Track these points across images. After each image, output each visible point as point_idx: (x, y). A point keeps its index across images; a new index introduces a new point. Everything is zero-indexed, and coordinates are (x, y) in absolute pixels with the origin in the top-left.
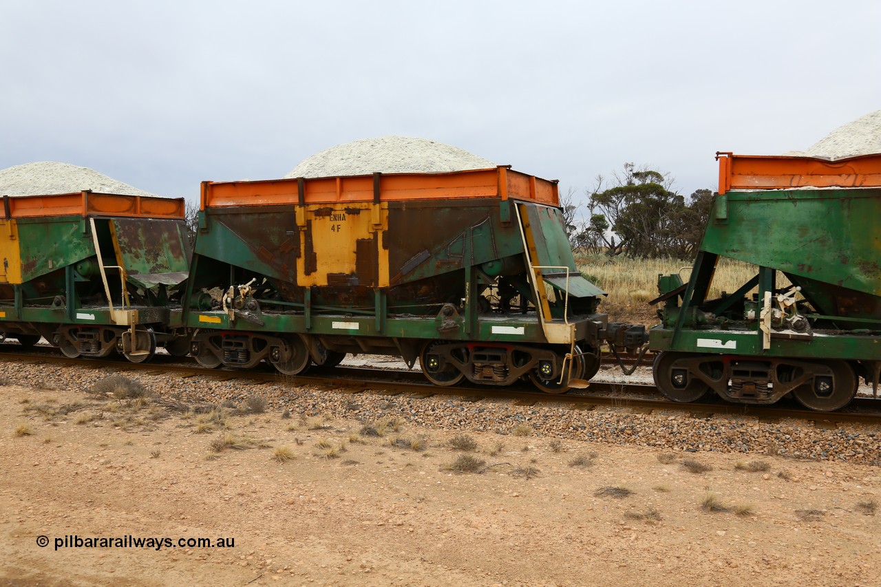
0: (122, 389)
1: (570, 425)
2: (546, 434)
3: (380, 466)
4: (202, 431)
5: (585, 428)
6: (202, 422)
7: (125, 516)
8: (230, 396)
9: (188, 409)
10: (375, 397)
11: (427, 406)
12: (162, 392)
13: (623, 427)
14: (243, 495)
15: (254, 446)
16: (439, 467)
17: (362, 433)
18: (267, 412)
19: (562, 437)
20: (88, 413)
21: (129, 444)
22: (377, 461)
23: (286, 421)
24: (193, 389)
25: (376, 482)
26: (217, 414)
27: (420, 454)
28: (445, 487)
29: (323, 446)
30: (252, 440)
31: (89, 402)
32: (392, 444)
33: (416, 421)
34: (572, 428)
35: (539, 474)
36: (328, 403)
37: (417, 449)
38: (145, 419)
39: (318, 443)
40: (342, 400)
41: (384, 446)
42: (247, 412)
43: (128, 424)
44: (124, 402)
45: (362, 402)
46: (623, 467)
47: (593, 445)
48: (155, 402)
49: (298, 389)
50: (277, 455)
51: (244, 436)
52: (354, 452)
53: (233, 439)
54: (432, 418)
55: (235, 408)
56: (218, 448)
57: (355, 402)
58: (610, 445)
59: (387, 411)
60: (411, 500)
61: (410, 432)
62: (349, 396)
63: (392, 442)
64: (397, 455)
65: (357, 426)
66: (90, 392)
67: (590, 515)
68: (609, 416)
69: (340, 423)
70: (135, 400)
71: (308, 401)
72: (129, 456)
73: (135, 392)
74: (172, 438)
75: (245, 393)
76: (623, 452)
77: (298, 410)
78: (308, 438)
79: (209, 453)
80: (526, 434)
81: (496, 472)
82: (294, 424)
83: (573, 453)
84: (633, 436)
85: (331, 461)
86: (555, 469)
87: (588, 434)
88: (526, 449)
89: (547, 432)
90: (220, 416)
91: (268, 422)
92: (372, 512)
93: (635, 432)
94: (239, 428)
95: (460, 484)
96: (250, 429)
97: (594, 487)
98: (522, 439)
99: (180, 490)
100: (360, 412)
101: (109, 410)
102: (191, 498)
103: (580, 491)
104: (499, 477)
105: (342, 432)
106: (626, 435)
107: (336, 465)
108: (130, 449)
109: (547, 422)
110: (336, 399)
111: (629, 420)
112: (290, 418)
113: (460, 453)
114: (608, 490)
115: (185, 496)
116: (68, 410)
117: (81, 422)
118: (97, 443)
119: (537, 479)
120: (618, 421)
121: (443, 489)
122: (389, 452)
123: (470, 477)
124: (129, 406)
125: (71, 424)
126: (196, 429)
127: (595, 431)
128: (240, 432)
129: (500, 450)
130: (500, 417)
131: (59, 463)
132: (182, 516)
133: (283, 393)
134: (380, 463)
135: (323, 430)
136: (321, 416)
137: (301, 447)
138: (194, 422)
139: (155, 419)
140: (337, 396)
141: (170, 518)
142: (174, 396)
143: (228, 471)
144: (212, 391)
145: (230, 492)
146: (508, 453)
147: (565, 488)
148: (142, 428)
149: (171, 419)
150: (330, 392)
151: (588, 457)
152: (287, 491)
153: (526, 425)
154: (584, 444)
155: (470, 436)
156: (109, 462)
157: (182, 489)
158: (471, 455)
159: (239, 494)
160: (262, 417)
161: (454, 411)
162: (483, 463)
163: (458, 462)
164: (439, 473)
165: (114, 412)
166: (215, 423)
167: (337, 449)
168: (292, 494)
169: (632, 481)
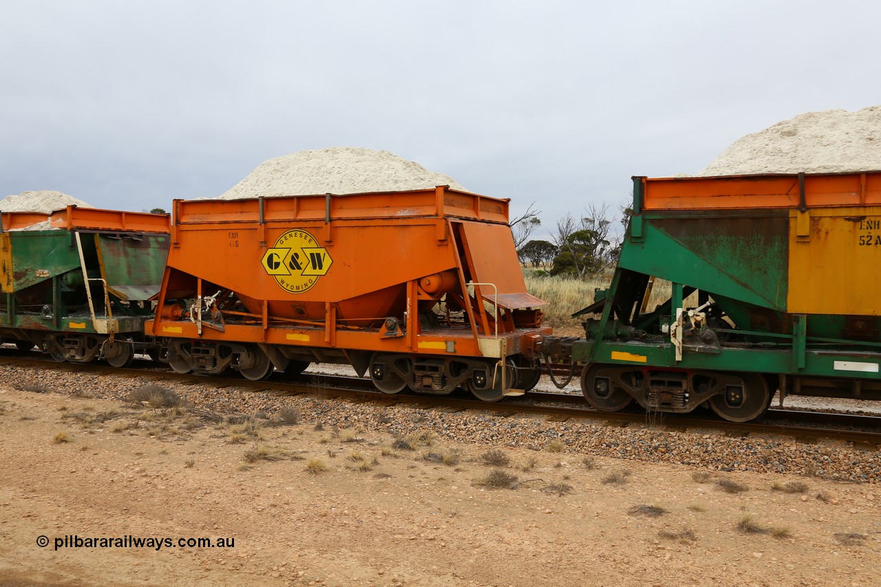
0: (157, 398)
1: (603, 442)
2: (578, 451)
3: (412, 480)
4: (235, 441)
5: (618, 445)
6: (235, 432)
7: (159, 525)
8: (263, 407)
9: (222, 419)
10: (407, 410)
11: (459, 420)
12: (196, 402)
13: (657, 444)
14: (275, 506)
15: (286, 458)
16: (471, 482)
17: (394, 446)
18: (300, 424)
19: (594, 453)
20: (124, 422)
21: (164, 453)
22: (409, 475)
23: (319, 433)
24: (227, 399)
25: (408, 496)
26: (251, 425)
27: (453, 468)
28: (477, 502)
29: (356, 459)
30: (285, 451)
31: (125, 410)
32: (425, 458)
33: (448, 435)
34: (605, 445)
35: (572, 491)
36: (360, 416)
37: (450, 463)
38: (179, 428)
39: (350, 455)
40: (374, 413)
41: (416, 459)
42: (280, 424)
43: (163, 433)
44: (159, 411)
45: (395, 415)
46: (657, 485)
47: (626, 463)
48: (189, 411)
49: (330, 401)
50: (310, 467)
51: (277, 447)
52: (386, 465)
53: (266, 450)
54: (464, 432)
55: (268, 419)
56: (252, 458)
57: (387, 415)
58: (644, 463)
59: (419, 425)
60: (443, 514)
61: (442, 446)
62: (381, 409)
63: (424, 456)
64: (429, 469)
65: (389, 440)
66: (126, 401)
67: (624, 533)
68: (643, 434)
69: (372, 436)
70: (169, 410)
71: (341, 413)
72: (164, 465)
73: (170, 402)
74: (206, 449)
75: (278, 405)
76: (657, 470)
77: (330, 422)
78: (341, 450)
79: (242, 463)
80: (559, 450)
81: (529, 488)
82: (327, 435)
83: (606, 470)
84: (667, 454)
85: (363, 474)
86: (588, 486)
87: (621, 451)
88: (559, 466)
89: (579, 449)
90: (253, 427)
91: (301, 433)
92: (404, 526)
93: (668, 450)
94: (272, 439)
95: (492, 500)
96: (283, 440)
97: (627, 505)
98: (555, 455)
99: (213, 500)
100: (392, 425)
101: (144, 419)
102: (224, 508)
103: (613, 508)
104: (531, 493)
105: (374, 445)
106: (662, 453)
107: (368, 478)
108: (165, 458)
109: (580, 438)
110: (368, 411)
111: (663, 437)
112: (323, 430)
113: (492, 469)
114: (641, 509)
115: (218, 506)
116: (104, 418)
117: (117, 431)
118: (133, 451)
119: (570, 496)
120: (652, 439)
121: (475, 504)
122: (421, 466)
123: (502, 493)
124: (164, 415)
125: (106, 432)
126: (229, 439)
127: (628, 449)
128: (273, 443)
129: (532, 466)
130: (532, 433)
131: (95, 471)
132: (216, 526)
133: (316, 405)
134: (411, 477)
135: (356, 443)
136: (353, 429)
137: (333, 459)
138: (227, 432)
139: (189, 429)
140: (369, 409)
141: (203, 528)
142: (207, 406)
143: (261, 482)
144: (245, 402)
145: (262, 503)
146: (541, 469)
147: (598, 506)
148: (176, 437)
149: (205, 429)
150: (362, 404)
151: (622, 475)
152: (319, 503)
153: (558, 442)
154: (618, 461)
155: (503, 451)
156: (144, 471)
157: (215, 499)
158: (504, 470)
159: (272, 505)
160: (295, 429)
161: (487, 426)
162: (515, 479)
163: (491, 477)
164: (472, 488)
165: (149, 421)
166: (249, 434)
167: (370, 462)
168: (325, 506)
169: (666, 500)
